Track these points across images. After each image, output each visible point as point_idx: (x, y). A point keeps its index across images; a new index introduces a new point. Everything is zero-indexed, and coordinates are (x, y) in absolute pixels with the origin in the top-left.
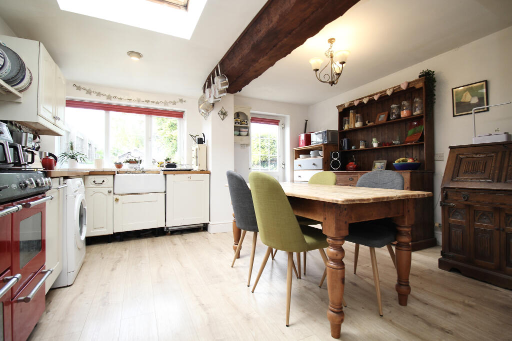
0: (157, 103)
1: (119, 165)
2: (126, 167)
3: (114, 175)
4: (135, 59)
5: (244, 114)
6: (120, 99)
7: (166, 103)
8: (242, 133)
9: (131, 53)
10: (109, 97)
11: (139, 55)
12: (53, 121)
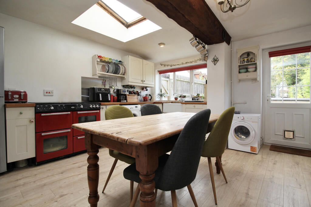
0: (191, 62)
1: (176, 99)
2: (179, 99)
3: (163, 104)
4: (162, 46)
5: (252, 53)
6: (175, 65)
7: (196, 61)
8: (249, 70)
9: (160, 44)
10: (171, 66)
11: (163, 44)
12: (142, 82)
